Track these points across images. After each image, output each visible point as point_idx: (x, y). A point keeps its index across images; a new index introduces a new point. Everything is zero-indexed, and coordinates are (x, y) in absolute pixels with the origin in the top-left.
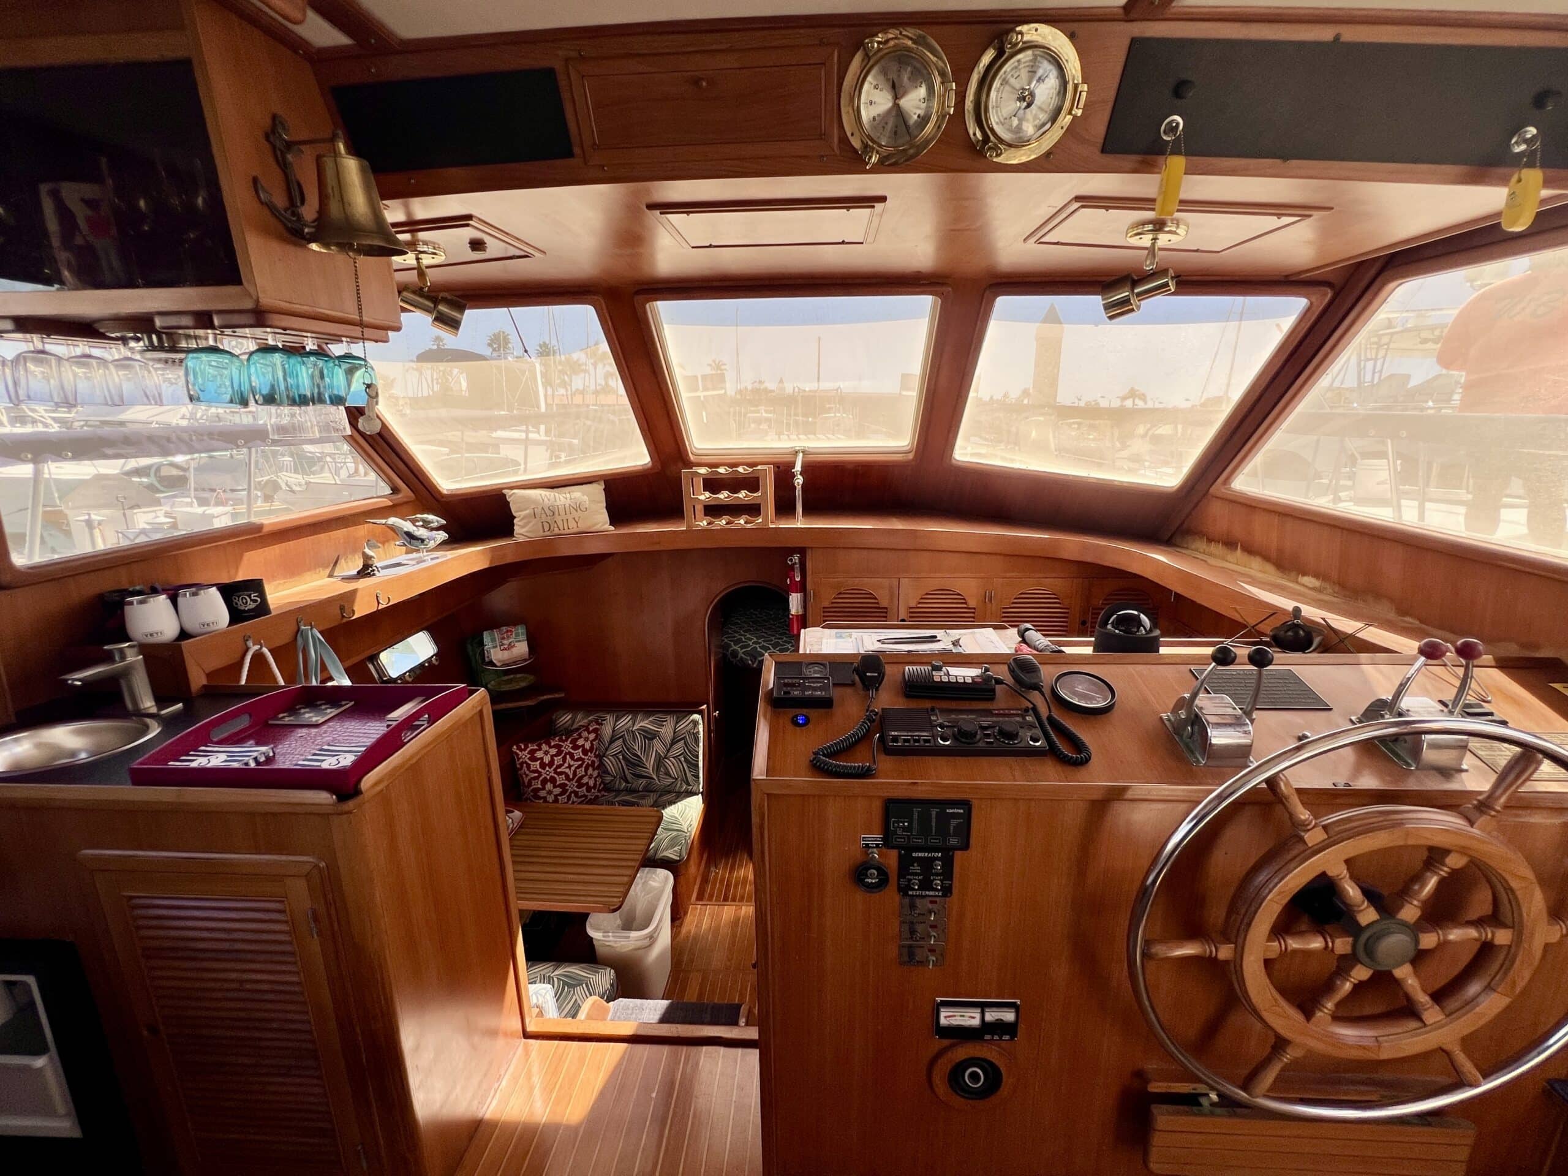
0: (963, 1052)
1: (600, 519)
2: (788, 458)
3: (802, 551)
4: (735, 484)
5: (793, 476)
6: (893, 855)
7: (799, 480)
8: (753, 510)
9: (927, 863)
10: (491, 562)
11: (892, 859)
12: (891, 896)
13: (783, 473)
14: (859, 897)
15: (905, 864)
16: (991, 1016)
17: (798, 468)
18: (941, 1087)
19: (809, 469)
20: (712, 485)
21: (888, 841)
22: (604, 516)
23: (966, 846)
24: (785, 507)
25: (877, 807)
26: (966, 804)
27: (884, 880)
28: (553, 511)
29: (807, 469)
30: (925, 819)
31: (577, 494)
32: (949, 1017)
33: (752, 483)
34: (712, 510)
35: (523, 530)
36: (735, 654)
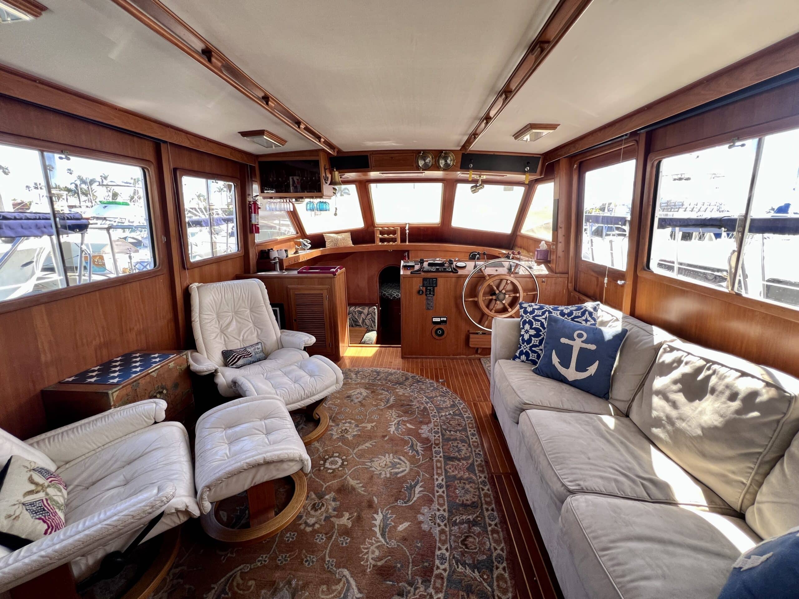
0: (438, 326)
1: (350, 243)
2: (404, 226)
3: (408, 251)
4: (389, 233)
5: (406, 230)
6: (424, 288)
7: (407, 231)
8: (394, 240)
9: (430, 290)
10: (322, 253)
11: (424, 289)
12: (424, 296)
13: (403, 229)
14: (419, 296)
15: (426, 289)
16: (442, 319)
17: (407, 228)
18: (434, 334)
19: (411, 228)
20: (382, 233)
21: (423, 286)
22: (351, 242)
23: (436, 286)
24: (403, 240)
25: (421, 279)
26: (436, 279)
27: (423, 292)
28: (337, 240)
29: (410, 228)
30: (429, 281)
31: (344, 235)
32: (435, 320)
33: (394, 232)
34: (382, 240)
35: (328, 245)
36: (384, 295)
